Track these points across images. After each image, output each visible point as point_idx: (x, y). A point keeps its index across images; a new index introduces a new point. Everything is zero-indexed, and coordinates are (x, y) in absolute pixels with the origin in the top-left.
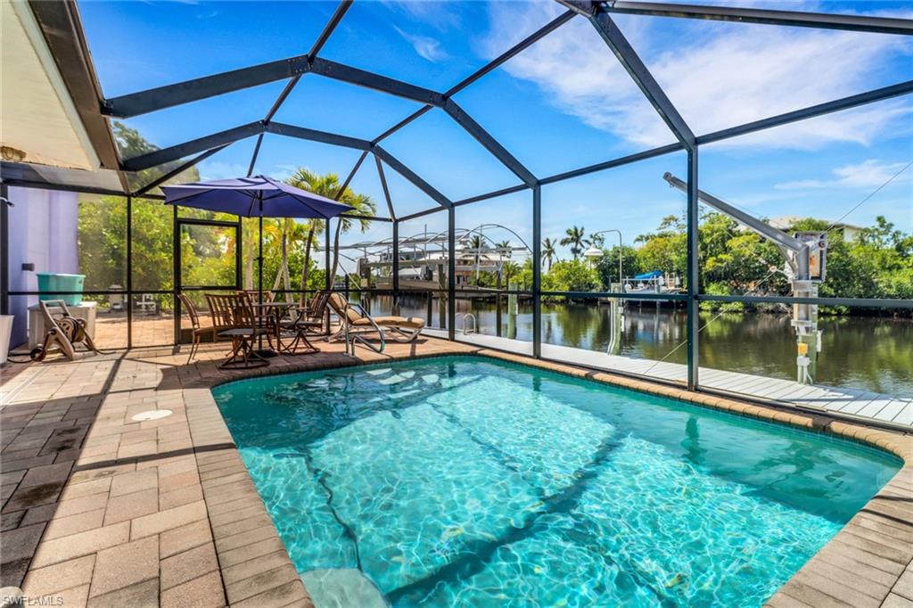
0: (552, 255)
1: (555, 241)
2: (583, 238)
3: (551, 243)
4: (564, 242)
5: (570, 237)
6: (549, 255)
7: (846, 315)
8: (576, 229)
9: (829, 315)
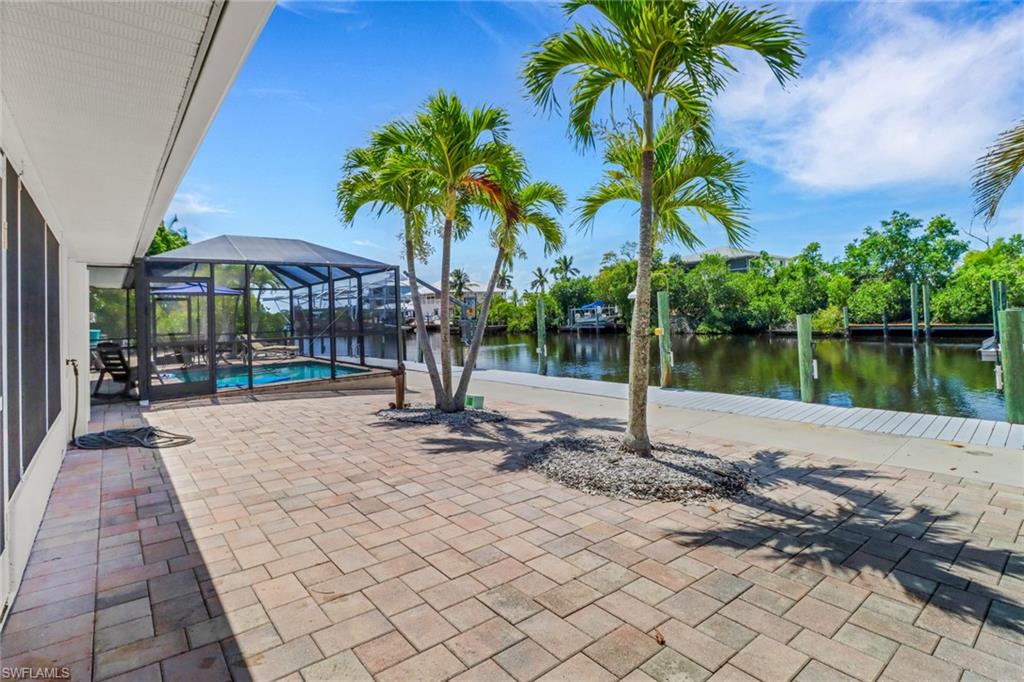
0: (545, 284)
1: (547, 270)
2: (571, 267)
3: (543, 272)
4: (553, 271)
5: (558, 266)
6: (542, 284)
7: (730, 333)
8: (565, 259)
9: (717, 334)
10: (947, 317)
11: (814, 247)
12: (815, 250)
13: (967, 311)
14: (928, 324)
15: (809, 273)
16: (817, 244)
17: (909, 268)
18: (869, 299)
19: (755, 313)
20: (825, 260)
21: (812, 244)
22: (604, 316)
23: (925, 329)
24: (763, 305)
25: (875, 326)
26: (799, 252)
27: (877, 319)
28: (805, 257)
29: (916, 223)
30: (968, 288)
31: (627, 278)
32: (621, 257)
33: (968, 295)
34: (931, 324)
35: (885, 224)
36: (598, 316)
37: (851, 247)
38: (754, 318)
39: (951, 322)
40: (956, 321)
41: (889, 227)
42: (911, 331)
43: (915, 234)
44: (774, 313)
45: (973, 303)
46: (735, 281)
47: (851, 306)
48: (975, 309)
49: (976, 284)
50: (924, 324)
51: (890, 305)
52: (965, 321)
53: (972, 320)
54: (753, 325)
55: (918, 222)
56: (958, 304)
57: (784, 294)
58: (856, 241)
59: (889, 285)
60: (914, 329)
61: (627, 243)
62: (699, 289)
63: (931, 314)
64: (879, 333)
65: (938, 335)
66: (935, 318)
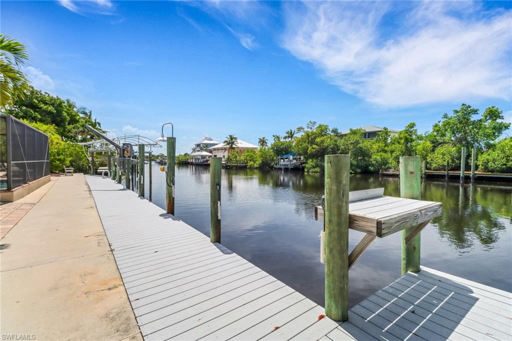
10: (486, 169)
11: (412, 125)
12: (412, 127)
13: (499, 166)
14: (473, 172)
15: (407, 140)
16: (413, 123)
17: (469, 139)
18: (441, 156)
19: (374, 162)
20: (419, 133)
21: (411, 124)
22: (295, 161)
23: (471, 176)
24: (379, 158)
25: (442, 172)
26: (403, 129)
27: (443, 168)
28: (407, 131)
29: (475, 112)
30: (503, 151)
31: (307, 141)
32: (306, 129)
33: (502, 155)
34: (476, 172)
35: (456, 112)
36: (291, 161)
37: (436, 126)
38: (373, 165)
39: (489, 172)
40: (492, 171)
41: (458, 114)
42: (460, 176)
43: (474, 118)
44: (385, 162)
45: (504, 161)
46: (366, 144)
47: (429, 160)
48: (505, 165)
49: (508, 149)
50: (471, 172)
51: (453, 160)
52: (497, 171)
53: (502, 171)
54: (372, 169)
55: (476, 111)
56: (494, 161)
57: (392, 152)
58: (439, 122)
59: (454, 149)
60: (461, 175)
61: (310, 122)
62: (345, 148)
63: (477, 167)
64: (443, 176)
65: (479, 180)
66: (479, 169)
